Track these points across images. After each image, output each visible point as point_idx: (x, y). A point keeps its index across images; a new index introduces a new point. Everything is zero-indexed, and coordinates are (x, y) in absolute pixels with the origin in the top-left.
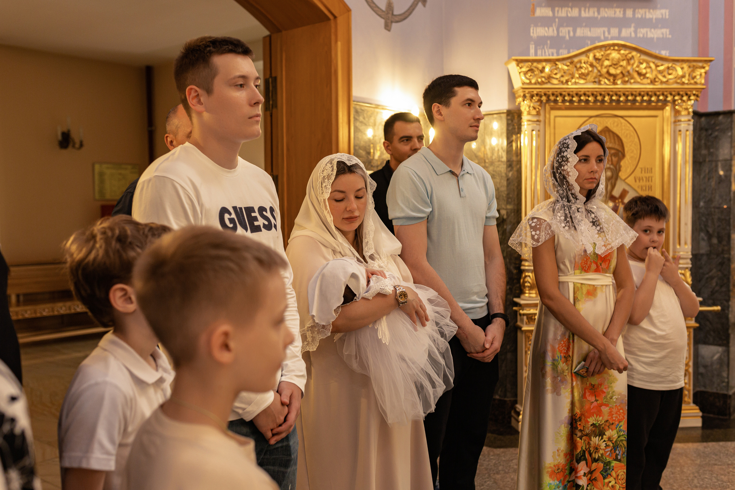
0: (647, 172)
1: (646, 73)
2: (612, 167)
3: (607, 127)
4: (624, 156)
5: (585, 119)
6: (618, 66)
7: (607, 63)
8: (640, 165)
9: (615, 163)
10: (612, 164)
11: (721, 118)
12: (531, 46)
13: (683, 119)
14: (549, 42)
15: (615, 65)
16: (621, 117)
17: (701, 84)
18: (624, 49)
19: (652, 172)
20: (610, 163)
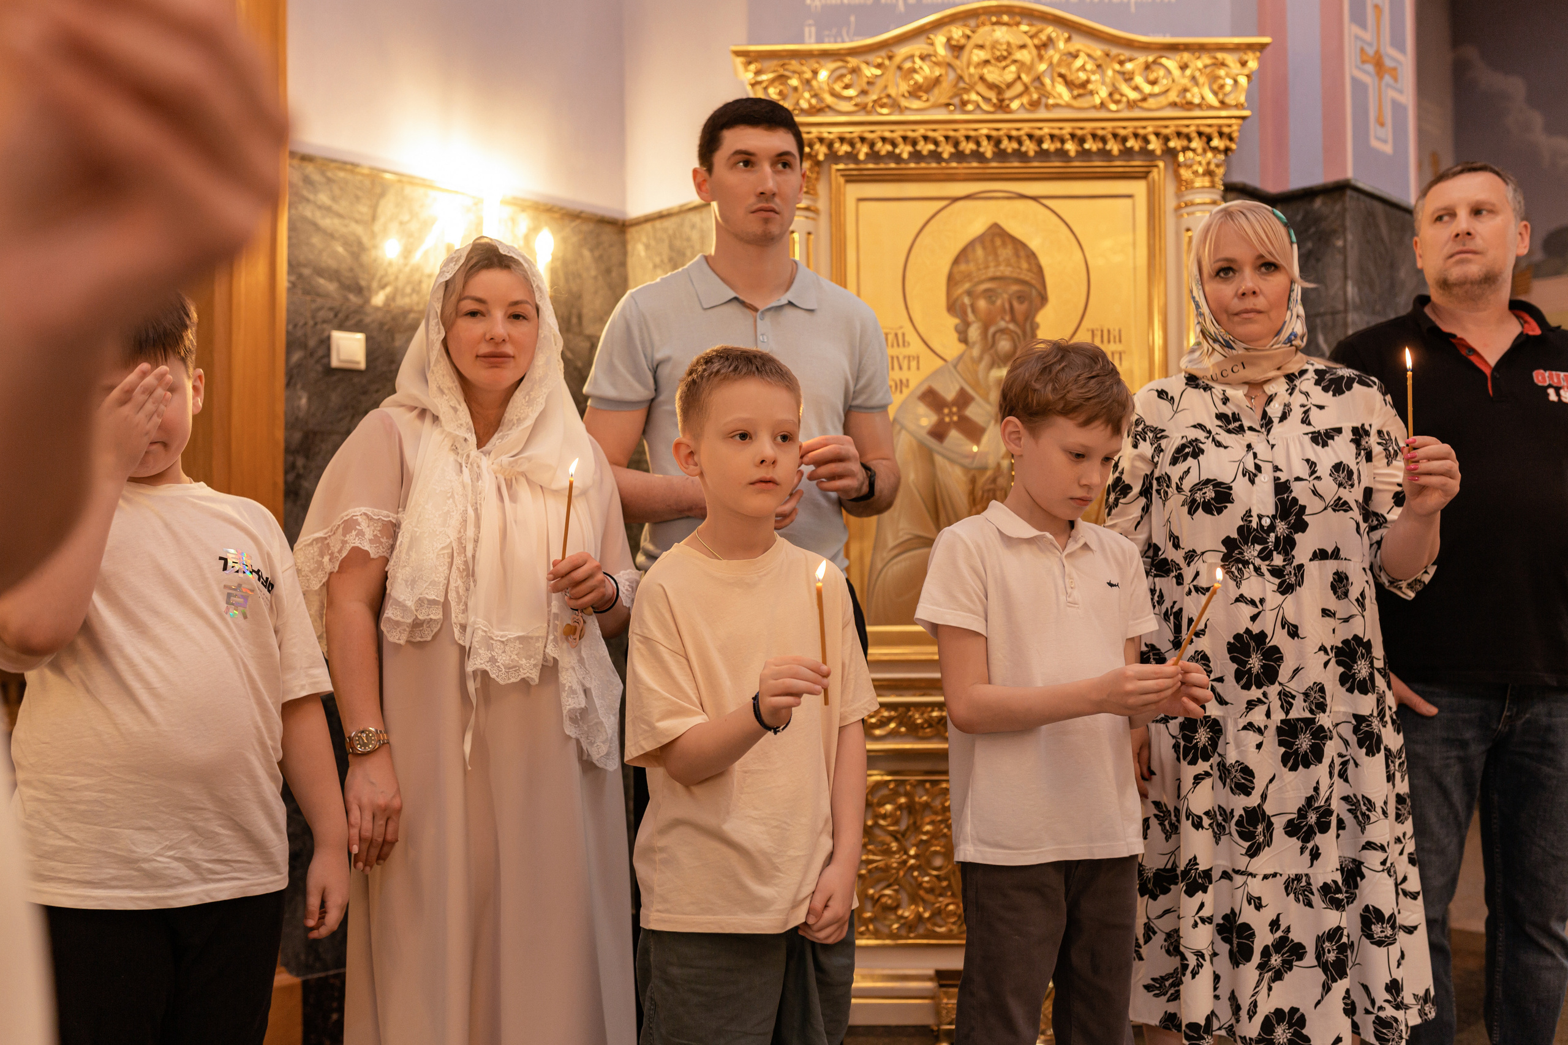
0: (1109, 341)
1: (1088, 81)
2: (1012, 326)
3: (996, 225)
4: (1044, 299)
5: (943, 203)
6: (1008, 61)
7: (979, 55)
8: (1086, 324)
9: (1020, 317)
10: (1013, 320)
11: (1318, 203)
12: (807, 30)
13: (1198, 199)
14: (853, 19)
15: (999, 59)
16: (1034, 198)
17: (1238, 106)
18: (1025, 21)
19: (1120, 341)
20: (1007, 318)
